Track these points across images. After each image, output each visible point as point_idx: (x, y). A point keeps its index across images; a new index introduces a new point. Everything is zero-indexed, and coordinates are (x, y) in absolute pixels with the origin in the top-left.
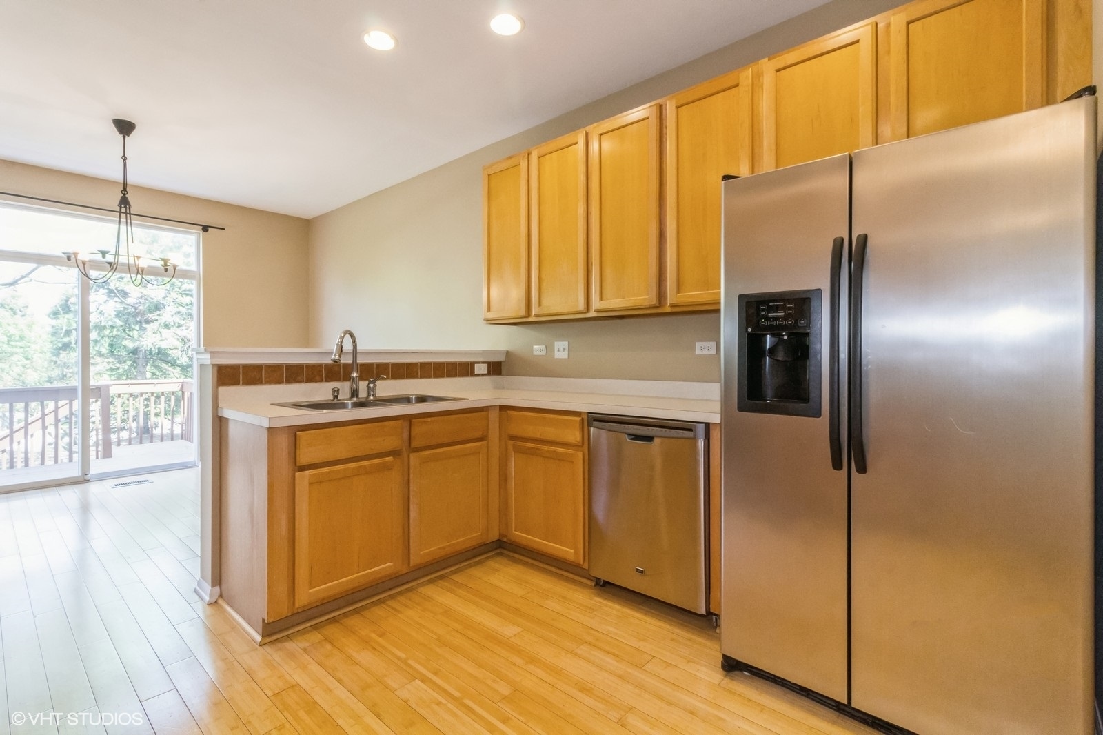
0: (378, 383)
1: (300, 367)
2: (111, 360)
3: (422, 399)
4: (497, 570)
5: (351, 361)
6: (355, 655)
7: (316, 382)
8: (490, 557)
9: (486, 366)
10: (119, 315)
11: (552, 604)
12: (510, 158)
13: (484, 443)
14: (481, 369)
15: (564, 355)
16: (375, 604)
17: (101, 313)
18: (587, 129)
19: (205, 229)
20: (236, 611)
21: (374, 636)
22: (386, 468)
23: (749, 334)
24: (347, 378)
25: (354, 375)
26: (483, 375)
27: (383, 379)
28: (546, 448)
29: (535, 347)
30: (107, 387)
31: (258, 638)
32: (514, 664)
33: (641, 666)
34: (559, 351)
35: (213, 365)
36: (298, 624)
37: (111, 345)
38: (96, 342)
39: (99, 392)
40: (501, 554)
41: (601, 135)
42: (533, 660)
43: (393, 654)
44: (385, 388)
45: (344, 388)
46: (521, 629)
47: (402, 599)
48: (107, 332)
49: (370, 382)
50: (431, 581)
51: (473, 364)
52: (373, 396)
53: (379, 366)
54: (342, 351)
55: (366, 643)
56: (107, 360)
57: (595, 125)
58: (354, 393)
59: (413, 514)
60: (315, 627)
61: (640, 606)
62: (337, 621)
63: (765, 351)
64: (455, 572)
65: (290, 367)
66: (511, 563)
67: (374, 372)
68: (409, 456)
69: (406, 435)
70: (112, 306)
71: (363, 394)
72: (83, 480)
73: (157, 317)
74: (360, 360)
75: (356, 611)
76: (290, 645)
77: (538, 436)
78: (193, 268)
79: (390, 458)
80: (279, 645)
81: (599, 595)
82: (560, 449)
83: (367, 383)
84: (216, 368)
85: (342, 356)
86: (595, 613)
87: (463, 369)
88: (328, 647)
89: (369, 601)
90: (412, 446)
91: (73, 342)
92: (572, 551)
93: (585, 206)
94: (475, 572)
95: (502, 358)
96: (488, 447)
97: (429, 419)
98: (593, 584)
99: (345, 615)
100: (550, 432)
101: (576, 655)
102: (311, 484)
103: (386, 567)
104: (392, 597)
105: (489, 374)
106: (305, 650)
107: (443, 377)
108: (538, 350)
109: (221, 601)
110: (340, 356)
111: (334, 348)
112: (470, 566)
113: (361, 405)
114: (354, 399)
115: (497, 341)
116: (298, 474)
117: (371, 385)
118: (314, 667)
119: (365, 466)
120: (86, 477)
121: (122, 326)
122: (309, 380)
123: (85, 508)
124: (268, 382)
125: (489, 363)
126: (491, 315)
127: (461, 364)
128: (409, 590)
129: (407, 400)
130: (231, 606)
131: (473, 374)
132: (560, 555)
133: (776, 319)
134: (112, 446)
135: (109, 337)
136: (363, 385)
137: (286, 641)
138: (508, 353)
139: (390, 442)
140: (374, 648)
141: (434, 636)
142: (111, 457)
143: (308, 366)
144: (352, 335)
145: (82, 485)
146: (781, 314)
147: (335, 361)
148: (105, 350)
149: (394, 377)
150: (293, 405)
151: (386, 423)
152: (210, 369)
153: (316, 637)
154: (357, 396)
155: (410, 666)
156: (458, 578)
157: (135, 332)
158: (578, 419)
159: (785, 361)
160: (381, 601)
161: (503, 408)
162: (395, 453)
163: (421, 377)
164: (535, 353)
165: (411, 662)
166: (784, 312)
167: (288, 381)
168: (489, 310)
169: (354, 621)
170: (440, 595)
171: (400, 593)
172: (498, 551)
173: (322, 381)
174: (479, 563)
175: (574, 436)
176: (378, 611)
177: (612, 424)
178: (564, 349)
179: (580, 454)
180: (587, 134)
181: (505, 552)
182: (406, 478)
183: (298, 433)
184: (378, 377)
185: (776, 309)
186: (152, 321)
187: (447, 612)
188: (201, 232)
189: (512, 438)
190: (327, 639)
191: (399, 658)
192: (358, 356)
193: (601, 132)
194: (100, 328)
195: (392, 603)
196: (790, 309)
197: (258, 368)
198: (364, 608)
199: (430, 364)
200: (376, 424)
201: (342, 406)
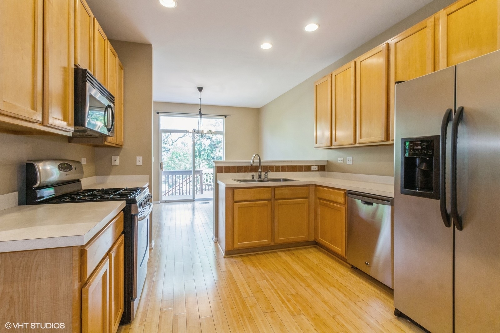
0: (269, 173)
1: (242, 167)
2: (207, 161)
3: (285, 180)
4: (311, 252)
5: (259, 165)
6: (249, 268)
7: (247, 172)
8: (310, 247)
9: (317, 167)
10: (210, 145)
11: (328, 270)
12: (324, 77)
13: (308, 199)
14: (314, 168)
15: (350, 163)
16: (262, 254)
17: (205, 145)
18: (355, 60)
19: (226, 117)
20: (220, 246)
21: (257, 263)
22: (265, 205)
23: (405, 158)
24: (257, 171)
25: (260, 170)
26: (315, 171)
27: (270, 172)
28: (331, 204)
29: (339, 159)
30: (202, 171)
31: (224, 255)
32: (301, 285)
33: (354, 302)
34: (348, 161)
35: (216, 166)
36: (235, 254)
37: (207, 156)
38: (203, 155)
39: (200, 172)
40: (315, 247)
41: (361, 62)
42: (309, 286)
43: (261, 271)
44: (272, 175)
45: (256, 174)
46: (310, 275)
47: (271, 255)
48: (206, 151)
49: (266, 173)
50: (284, 251)
51: (310, 166)
52: (267, 178)
53: (270, 167)
54: (254, 161)
55: (254, 265)
56: (206, 161)
57: (358, 58)
58: (260, 177)
59: (276, 224)
60: (241, 256)
61: (369, 281)
62: (247, 256)
63: (416, 165)
64: (294, 250)
65: (238, 167)
66: (318, 251)
67: (267, 169)
68: (274, 202)
69: (273, 193)
70: (208, 142)
71: (263, 177)
72: (193, 200)
73: (219, 146)
74: (262, 164)
75: (254, 255)
76: (232, 259)
77: (328, 198)
78: (222, 130)
79: (267, 202)
80: (229, 259)
81: (351, 272)
82: (336, 205)
83: (265, 173)
84: (216, 167)
85: (254, 163)
86: (345, 278)
87: (307, 168)
88: (242, 263)
89: (259, 252)
90: (275, 198)
91: (198, 155)
92: (341, 250)
93: (354, 95)
94: (301, 251)
95: (325, 164)
96: (309, 202)
97: (282, 188)
98: (351, 267)
99: (251, 255)
100: (333, 197)
101: (328, 290)
102: (239, 207)
103: (265, 241)
104: (268, 253)
105: (318, 170)
106: (235, 262)
107: (297, 171)
108: (340, 160)
109: (217, 242)
110: (253, 164)
111: (252, 160)
112: (301, 249)
113: (261, 181)
114: (260, 179)
115: (323, 156)
116: (235, 203)
117: (266, 174)
118: (236, 267)
119: (257, 203)
120: (194, 200)
121: (210, 149)
122: (245, 172)
123: (193, 209)
124: (232, 172)
125: (318, 166)
126: (317, 146)
127: (305, 166)
128: (274, 252)
129: (279, 180)
130: (219, 244)
131: (310, 170)
132: (336, 251)
133: (417, 150)
134: (203, 191)
135: (207, 153)
136: (263, 174)
137: (231, 258)
138: (328, 161)
139: (267, 196)
140: (255, 267)
141: (277, 269)
142: (203, 194)
143: (244, 167)
144: (258, 156)
145: (193, 202)
146: (420, 148)
147: (251, 165)
148: (206, 158)
149: (276, 171)
150: (238, 180)
151: (265, 189)
152: (215, 167)
153: (240, 259)
154: (261, 178)
155: (264, 275)
156: (294, 252)
157: (214, 151)
158: (343, 192)
159: (426, 171)
160: (264, 253)
161: (316, 186)
162: (269, 200)
163: (287, 171)
164: (339, 162)
165: (265, 275)
166: (421, 146)
167: (238, 172)
168: (316, 143)
169: (253, 258)
170: (284, 256)
171: (271, 252)
172: (315, 246)
173: (249, 172)
174: (305, 248)
175: (341, 199)
176: (261, 256)
177: (356, 196)
178: (351, 160)
179: (344, 208)
180: (355, 62)
181: (318, 247)
182: (273, 209)
183: (235, 190)
184: (268, 171)
185: (417, 145)
186: (218, 147)
187: (285, 262)
188: (224, 118)
189: (320, 199)
190: (242, 261)
191: (262, 272)
192: (261, 163)
193: (361, 61)
194: (204, 150)
195: (267, 255)
196: (424, 145)
197: (228, 167)
198: (258, 254)
199: (291, 166)
200: (261, 189)
201: (255, 181)
